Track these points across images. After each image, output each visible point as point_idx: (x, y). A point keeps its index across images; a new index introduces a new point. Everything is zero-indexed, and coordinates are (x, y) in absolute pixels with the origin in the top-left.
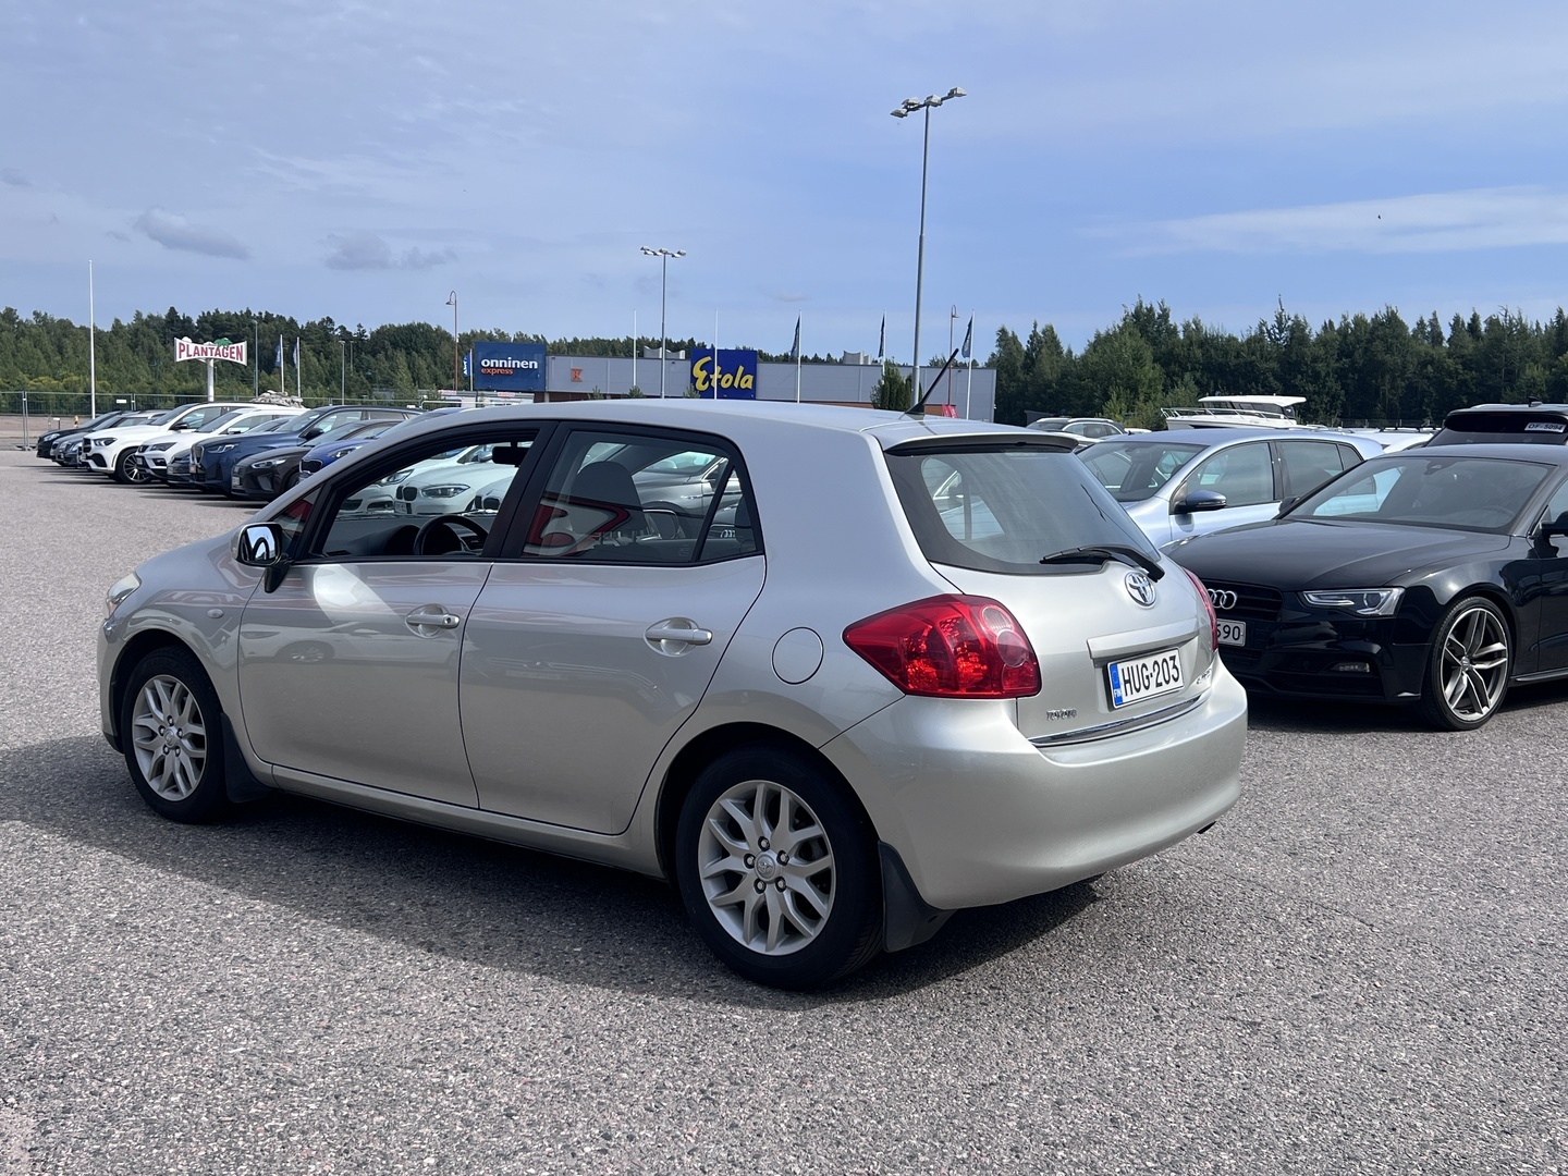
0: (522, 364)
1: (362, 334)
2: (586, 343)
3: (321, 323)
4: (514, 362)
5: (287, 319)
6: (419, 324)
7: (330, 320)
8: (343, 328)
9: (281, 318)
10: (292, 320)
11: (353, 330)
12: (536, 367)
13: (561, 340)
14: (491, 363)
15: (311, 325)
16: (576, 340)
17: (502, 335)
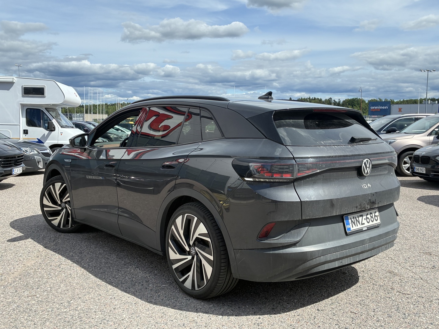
0: (383, 108)
1: (339, 102)
2: (407, 101)
3: (329, 99)
4: (380, 107)
5: (320, 99)
6: (356, 98)
7: (331, 98)
8: (334, 100)
9: (318, 99)
10: (321, 99)
11: (337, 101)
12: (387, 108)
13: (399, 100)
14: (373, 108)
15: (326, 100)
16: (404, 100)
17: (380, 100)
